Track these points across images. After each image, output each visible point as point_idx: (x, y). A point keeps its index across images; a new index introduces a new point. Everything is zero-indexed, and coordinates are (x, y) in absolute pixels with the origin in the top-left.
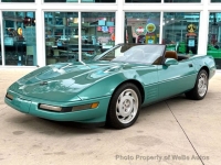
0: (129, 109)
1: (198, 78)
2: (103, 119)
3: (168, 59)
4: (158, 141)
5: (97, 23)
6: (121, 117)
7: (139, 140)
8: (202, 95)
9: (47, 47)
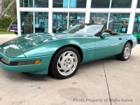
0: (70, 66)
1: (125, 47)
2: (46, 72)
5: (76, 18)
6: (63, 71)
8: (126, 58)
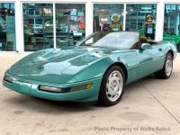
0: (116, 89)
1: (166, 60)
2: (96, 98)
3: (144, 44)
4: (145, 116)
5: (69, 13)
6: (109, 96)
7: (129, 115)
8: (168, 75)
9: (25, 34)
